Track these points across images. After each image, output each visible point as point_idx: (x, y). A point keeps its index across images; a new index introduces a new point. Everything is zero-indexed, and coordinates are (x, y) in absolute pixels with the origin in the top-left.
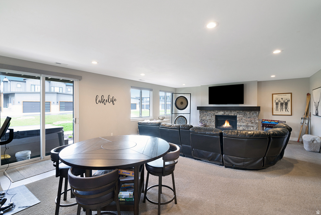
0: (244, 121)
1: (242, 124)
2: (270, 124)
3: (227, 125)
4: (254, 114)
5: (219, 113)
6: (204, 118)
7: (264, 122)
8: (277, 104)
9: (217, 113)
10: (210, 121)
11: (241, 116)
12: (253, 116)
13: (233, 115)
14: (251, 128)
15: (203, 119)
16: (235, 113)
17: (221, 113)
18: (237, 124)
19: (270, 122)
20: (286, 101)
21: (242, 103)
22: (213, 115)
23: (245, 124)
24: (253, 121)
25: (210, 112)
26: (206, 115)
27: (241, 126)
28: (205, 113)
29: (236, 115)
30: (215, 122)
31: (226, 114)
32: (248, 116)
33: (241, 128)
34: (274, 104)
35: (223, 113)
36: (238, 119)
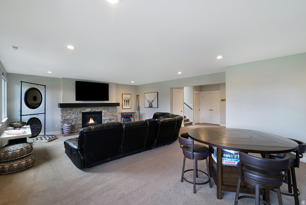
0: (108, 115)
1: (107, 118)
2: (127, 115)
3: (91, 121)
4: (115, 109)
5: (86, 110)
6: (69, 117)
7: (123, 114)
8: (125, 101)
9: (84, 110)
10: (77, 119)
11: (106, 111)
12: (114, 110)
13: (99, 111)
14: (113, 120)
15: (66, 118)
16: (101, 109)
17: (88, 110)
18: (103, 118)
19: (127, 114)
20: (129, 99)
21: (108, 100)
22: (80, 113)
23: (108, 118)
24: (114, 115)
25: (76, 110)
26: (70, 113)
27: (106, 120)
28: (69, 111)
29: (101, 111)
30: (82, 120)
31: (93, 111)
32: (111, 111)
33: (106, 122)
34: (123, 101)
35: (90, 109)
36: (103, 114)
